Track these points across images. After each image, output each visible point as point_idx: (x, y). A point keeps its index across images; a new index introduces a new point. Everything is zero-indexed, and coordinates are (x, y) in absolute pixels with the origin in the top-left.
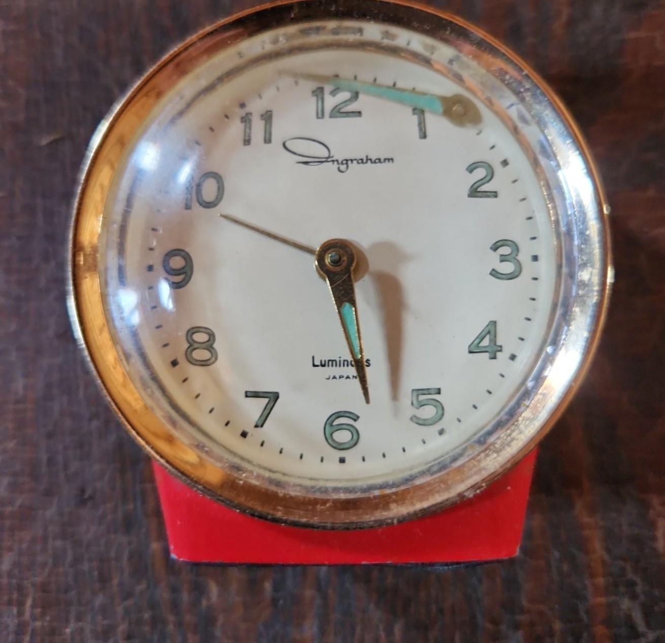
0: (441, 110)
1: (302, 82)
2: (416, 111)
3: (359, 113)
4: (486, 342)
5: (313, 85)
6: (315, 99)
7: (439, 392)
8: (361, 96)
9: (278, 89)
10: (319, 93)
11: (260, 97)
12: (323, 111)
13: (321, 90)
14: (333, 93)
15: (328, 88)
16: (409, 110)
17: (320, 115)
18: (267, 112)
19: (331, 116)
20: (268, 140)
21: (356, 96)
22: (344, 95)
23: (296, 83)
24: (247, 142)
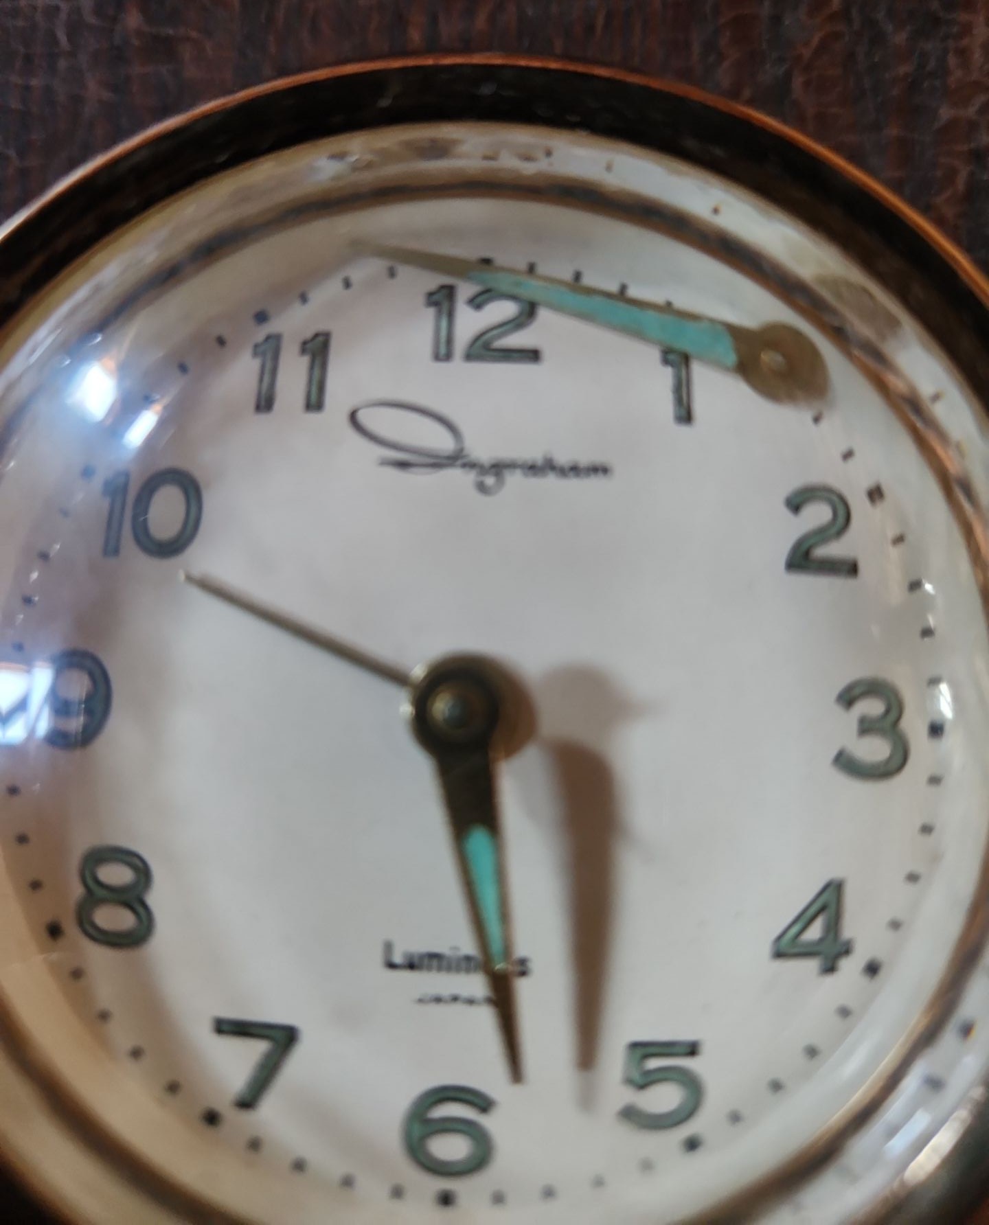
0: (731, 358)
1: (406, 273)
2: (671, 357)
3: (533, 355)
4: (814, 932)
5: (434, 281)
6: (431, 312)
7: (692, 1050)
8: (543, 314)
9: (347, 284)
10: (442, 300)
11: (304, 298)
12: (450, 341)
13: (448, 292)
14: (477, 302)
15: (465, 290)
16: (654, 354)
17: (443, 353)
18: (317, 335)
19: (470, 356)
20: (315, 403)
21: (529, 311)
22: (502, 310)
23: (392, 273)
24: (265, 403)
